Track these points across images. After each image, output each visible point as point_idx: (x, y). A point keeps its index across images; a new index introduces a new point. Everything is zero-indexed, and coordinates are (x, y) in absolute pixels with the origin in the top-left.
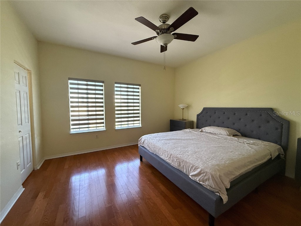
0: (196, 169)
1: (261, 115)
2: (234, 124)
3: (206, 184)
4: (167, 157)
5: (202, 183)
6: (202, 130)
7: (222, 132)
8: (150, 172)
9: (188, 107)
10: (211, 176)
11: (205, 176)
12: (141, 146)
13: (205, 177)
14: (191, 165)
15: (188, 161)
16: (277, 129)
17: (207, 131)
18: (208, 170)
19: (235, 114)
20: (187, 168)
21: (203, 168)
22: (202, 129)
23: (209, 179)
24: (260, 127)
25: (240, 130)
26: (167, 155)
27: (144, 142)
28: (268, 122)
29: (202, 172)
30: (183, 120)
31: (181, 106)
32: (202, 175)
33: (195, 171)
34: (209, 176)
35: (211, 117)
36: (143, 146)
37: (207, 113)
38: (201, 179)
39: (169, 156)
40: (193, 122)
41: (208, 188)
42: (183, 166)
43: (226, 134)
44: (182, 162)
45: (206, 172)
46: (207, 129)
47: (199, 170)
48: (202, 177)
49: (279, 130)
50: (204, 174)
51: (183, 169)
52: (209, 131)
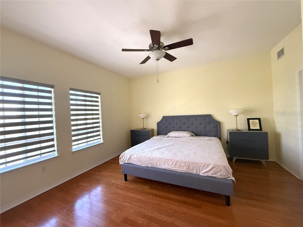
0: (208, 166)
1: (205, 120)
2: (189, 127)
3: (218, 175)
4: (172, 165)
5: (215, 175)
6: (168, 136)
7: (185, 135)
8: (148, 188)
9: (147, 117)
10: (223, 167)
11: (218, 168)
12: (125, 163)
13: (217, 170)
14: (202, 164)
15: (198, 162)
16: (215, 128)
17: (172, 136)
18: (219, 164)
19: (189, 120)
20: (198, 169)
21: (214, 163)
22: (168, 134)
23: (220, 171)
24: (205, 127)
25: (193, 131)
26: (171, 163)
27: (130, 158)
28: (210, 123)
29: (215, 166)
30: (144, 129)
31: (142, 116)
32: (214, 169)
33: (207, 168)
34: (221, 168)
35: (170, 124)
36: (128, 163)
37: (167, 120)
38: (214, 172)
39: (175, 163)
40: (153, 130)
41: (221, 177)
42: (193, 168)
43: (188, 136)
44: (192, 164)
45: (219, 165)
46: (172, 134)
47: (211, 166)
48: (214, 171)
49: (216, 128)
50: (217, 168)
51: (192, 171)
52: (175, 136)
